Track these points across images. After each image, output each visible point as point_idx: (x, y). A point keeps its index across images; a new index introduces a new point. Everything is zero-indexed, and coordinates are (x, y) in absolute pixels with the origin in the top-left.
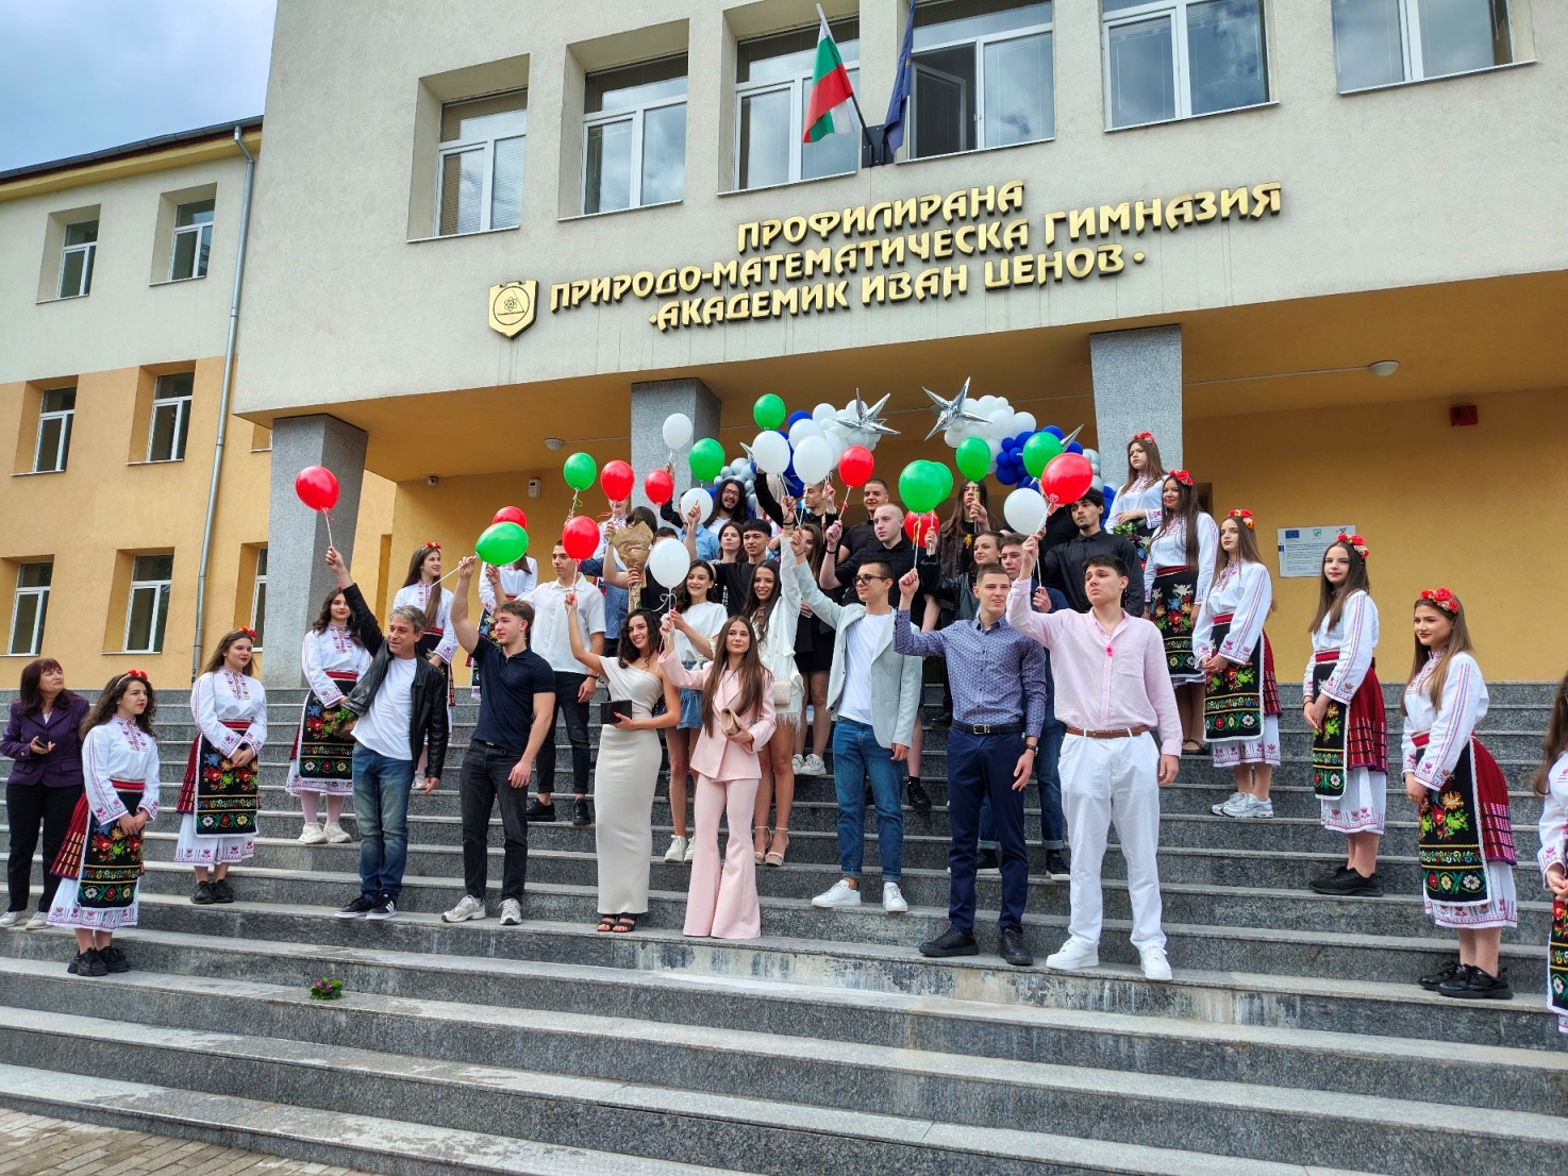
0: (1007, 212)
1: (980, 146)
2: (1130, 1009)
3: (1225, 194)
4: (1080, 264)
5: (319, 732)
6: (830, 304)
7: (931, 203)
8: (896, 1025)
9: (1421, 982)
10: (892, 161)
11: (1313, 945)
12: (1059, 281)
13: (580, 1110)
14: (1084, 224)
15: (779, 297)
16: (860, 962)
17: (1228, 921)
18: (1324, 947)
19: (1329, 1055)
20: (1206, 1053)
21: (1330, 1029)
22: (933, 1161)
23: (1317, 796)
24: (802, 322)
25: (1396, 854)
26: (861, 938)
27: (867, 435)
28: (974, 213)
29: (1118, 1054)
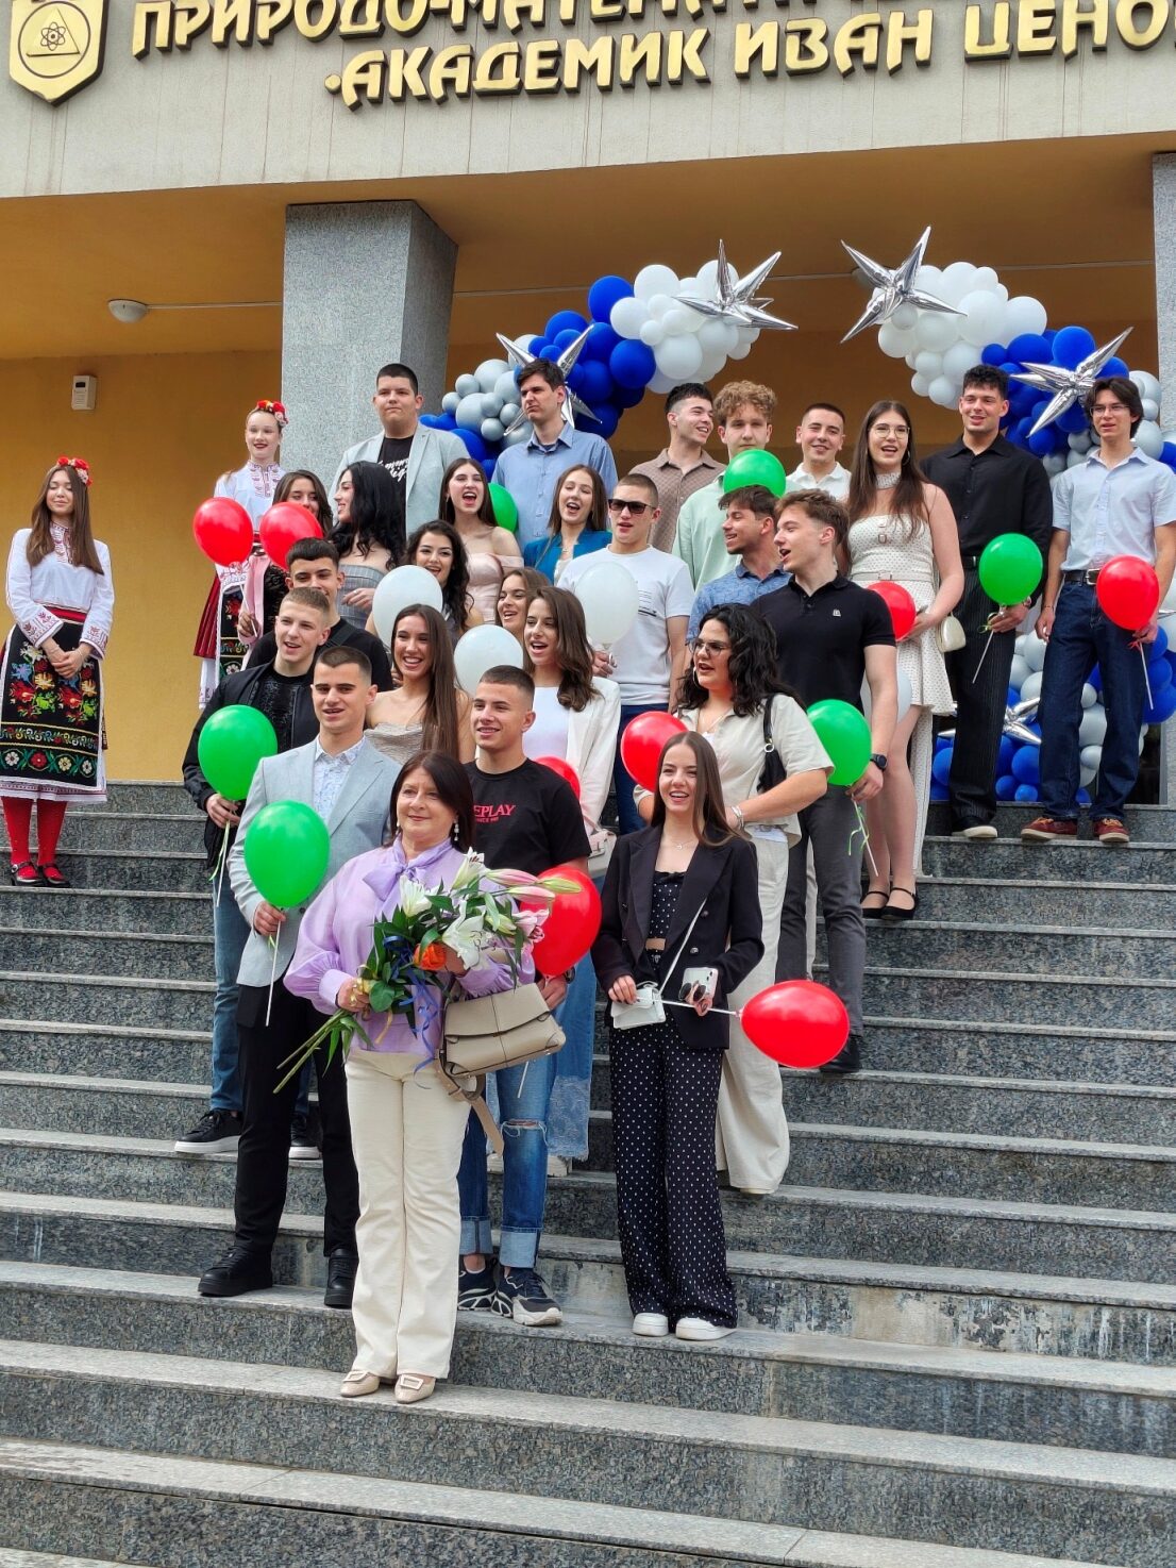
4: (1142, 19)
6: (674, 72)
8: (749, 1378)
12: (1099, 50)
13: (208, 1510)
15: (576, 53)
24: (618, 104)
27: (734, 329)
29: (1116, 1426)
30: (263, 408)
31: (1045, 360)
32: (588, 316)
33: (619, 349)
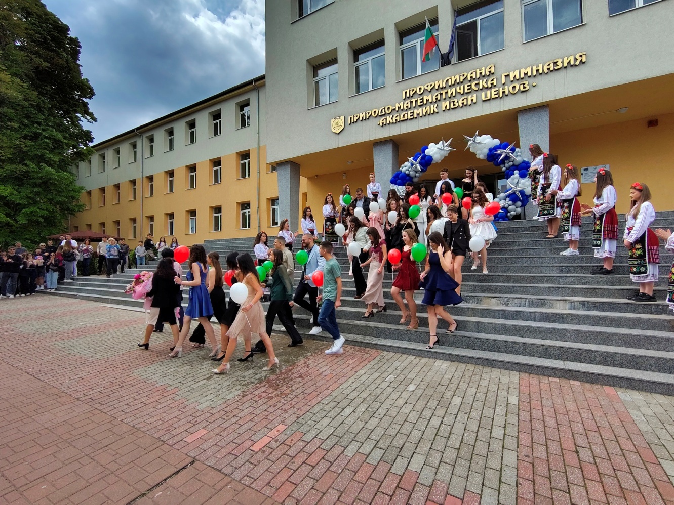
0: (489, 75)
1: (479, 54)
2: (534, 306)
3: (565, 58)
4: (514, 89)
6: (432, 112)
7: (463, 75)
9: (627, 298)
10: (451, 64)
11: (591, 289)
12: (507, 95)
14: (515, 76)
15: (416, 112)
17: (566, 283)
18: (595, 289)
19: (596, 317)
20: (558, 317)
21: (596, 311)
22: (480, 341)
23: (593, 248)
24: (423, 119)
27: (446, 152)
28: (478, 76)
29: (531, 317)
30: (372, 174)
31: (501, 149)
32: (421, 153)
33: (427, 158)
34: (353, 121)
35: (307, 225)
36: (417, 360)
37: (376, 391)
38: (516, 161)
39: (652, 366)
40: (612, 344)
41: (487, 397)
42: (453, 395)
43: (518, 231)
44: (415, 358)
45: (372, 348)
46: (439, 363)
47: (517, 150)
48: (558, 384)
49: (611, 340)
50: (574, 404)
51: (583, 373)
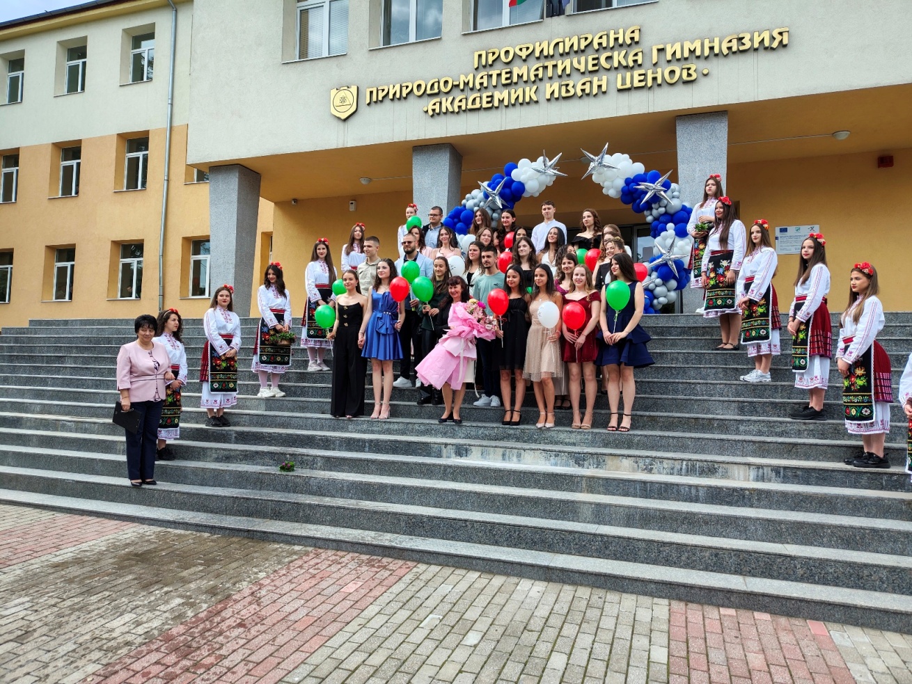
0: (631, 44)
1: (615, 5)
2: (696, 474)
3: (756, 34)
4: (672, 75)
5: (268, 340)
6: (527, 99)
7: (586, 39)
8: (578, 482)
9: (845, 462)
10: (564, 14)
11: (790, 444)
12: (659, 85)
13: (425, 520)
14: (675, 52)
15: (497, 95)
16: (558, 454)
17: (746, 433)
18: (795, 445)
19: (797, 494)
20: (736, 494)
21: (797, 483)
22: (601, 541)
23: (794, 371)
24: (511, 111)
25: (835, 400)
26: (556, 443)
27: (549, 177)
28: (611, 45)
29: (691, 494)
30: (410, 206)
31: (645, 181)
32: (504, 174)
33: (514, 185)
34: (374, 99)
35: (269, 300)
36: (484, 581)
37: (401, 649)
38: (672, 207)
39: (883, 583)
40: (821, 545)
41: (613, 651)
42: (552, 651)
43: (670, 335)
44: (480, 577)
45: (396, 558)
46: (525, 584)
47: (673, 185)
48: (735, 620)
49: (820, 536)
50: (761, 656)
51: (775, 597)
